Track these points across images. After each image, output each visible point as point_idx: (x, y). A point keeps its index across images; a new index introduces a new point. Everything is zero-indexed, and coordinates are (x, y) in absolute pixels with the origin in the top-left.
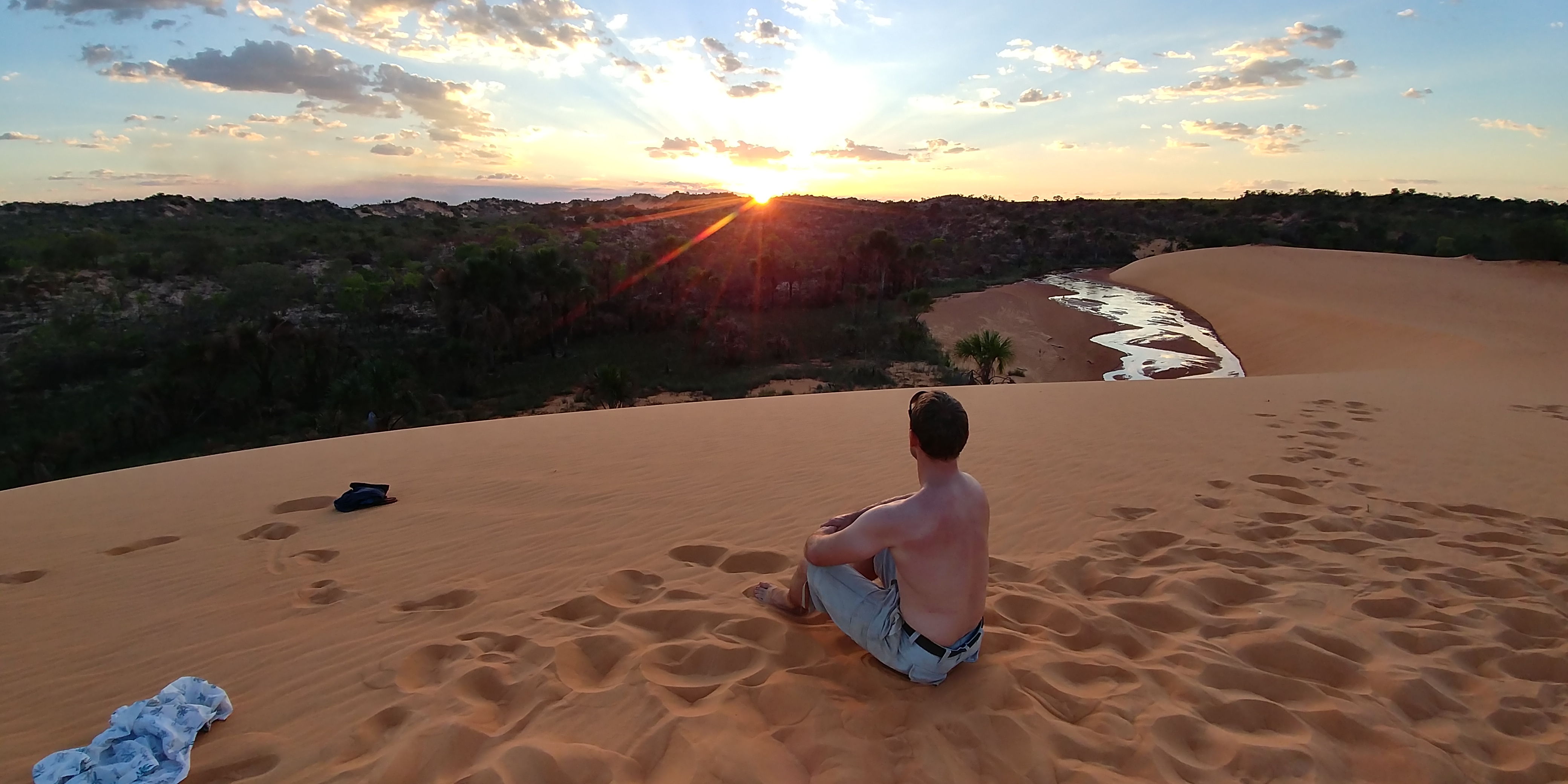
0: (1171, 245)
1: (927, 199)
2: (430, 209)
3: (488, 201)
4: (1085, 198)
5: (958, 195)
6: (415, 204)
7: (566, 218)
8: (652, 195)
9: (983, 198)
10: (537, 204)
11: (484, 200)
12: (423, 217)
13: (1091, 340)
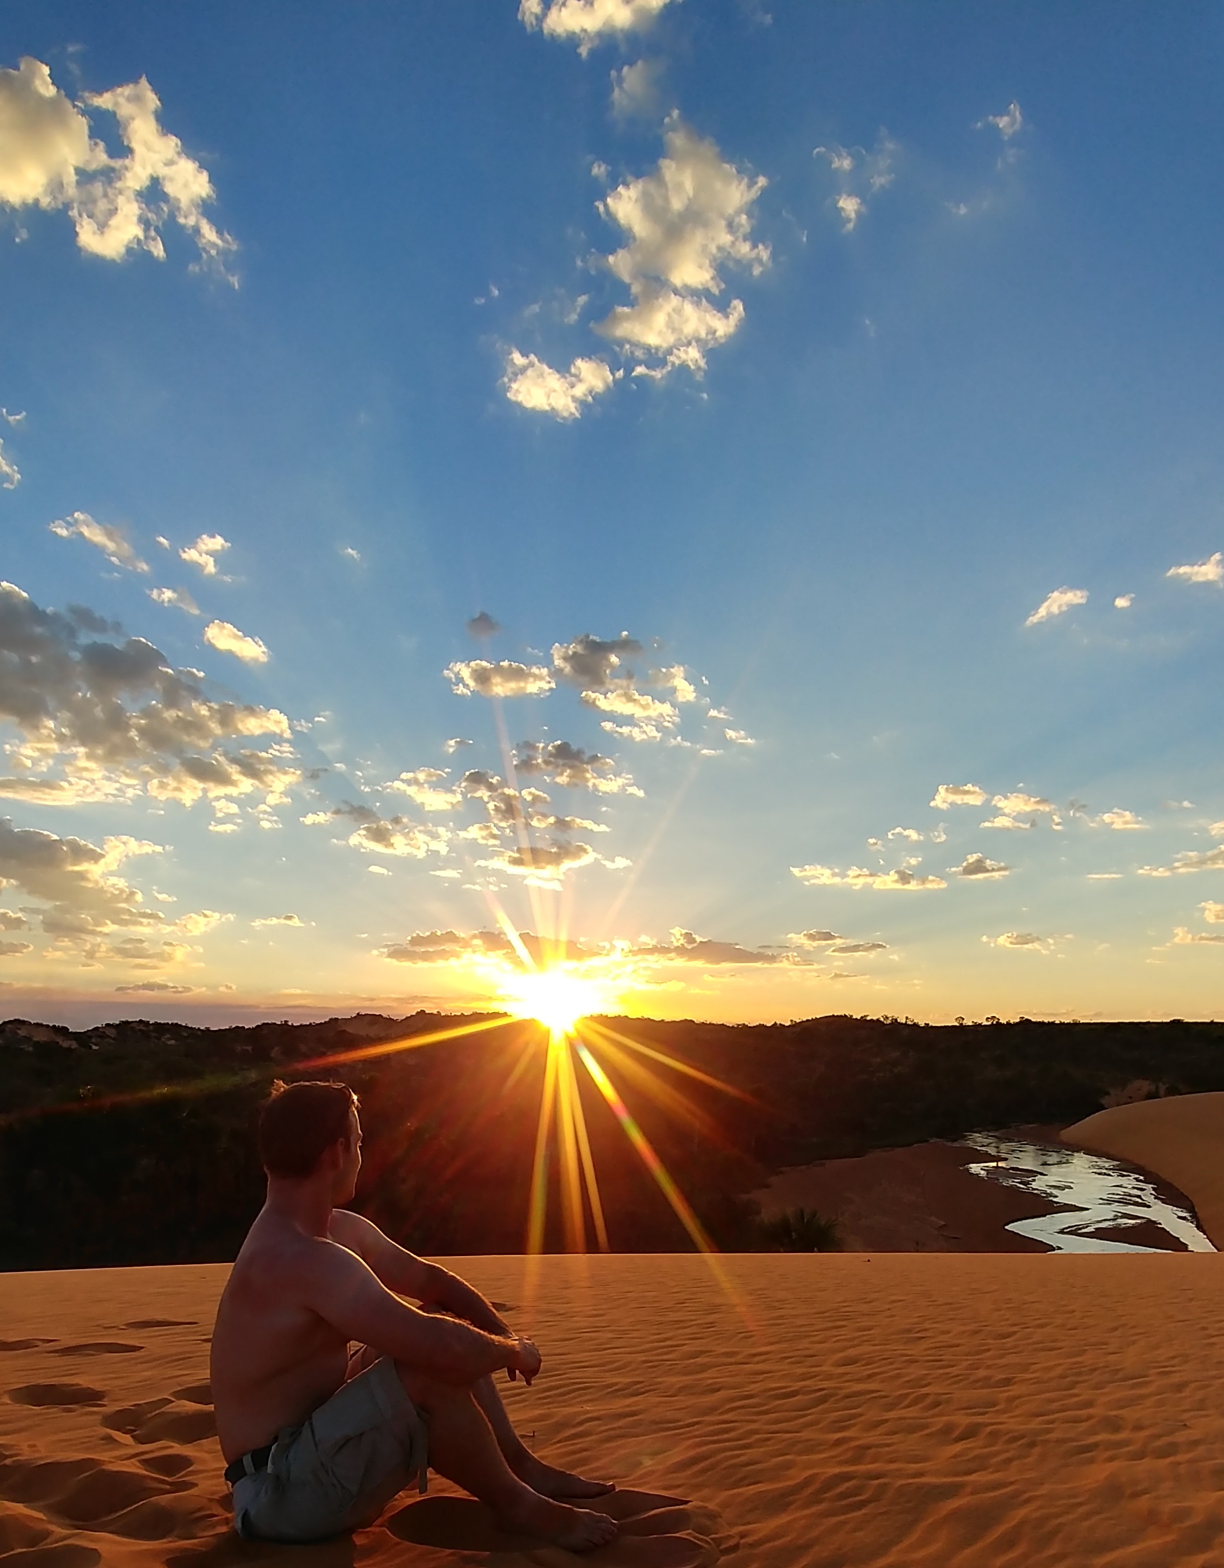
0: (1157, 1087)
1: (798, 1021)
2: (40, 1037)
3: (133, 1025)
4: (1033, 1020)
5: (845, 1016)
6: (19, 1029)
7: (240, 1048)
8: (384, 1016)
9: (882, 1019)
10: (208, 1029)
11: (126, 1023)
12: (31, 1049)
13: (1006, 1227)
